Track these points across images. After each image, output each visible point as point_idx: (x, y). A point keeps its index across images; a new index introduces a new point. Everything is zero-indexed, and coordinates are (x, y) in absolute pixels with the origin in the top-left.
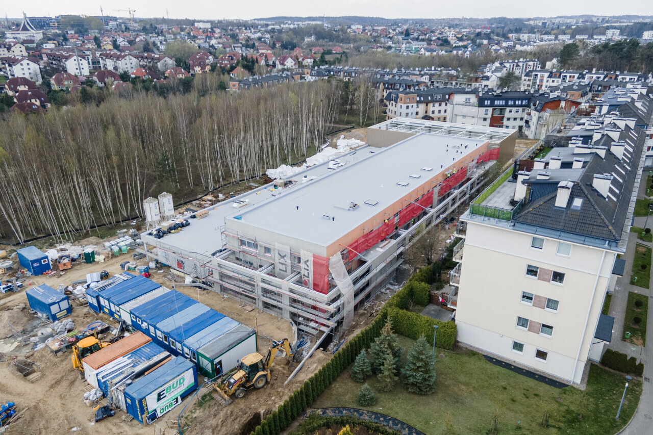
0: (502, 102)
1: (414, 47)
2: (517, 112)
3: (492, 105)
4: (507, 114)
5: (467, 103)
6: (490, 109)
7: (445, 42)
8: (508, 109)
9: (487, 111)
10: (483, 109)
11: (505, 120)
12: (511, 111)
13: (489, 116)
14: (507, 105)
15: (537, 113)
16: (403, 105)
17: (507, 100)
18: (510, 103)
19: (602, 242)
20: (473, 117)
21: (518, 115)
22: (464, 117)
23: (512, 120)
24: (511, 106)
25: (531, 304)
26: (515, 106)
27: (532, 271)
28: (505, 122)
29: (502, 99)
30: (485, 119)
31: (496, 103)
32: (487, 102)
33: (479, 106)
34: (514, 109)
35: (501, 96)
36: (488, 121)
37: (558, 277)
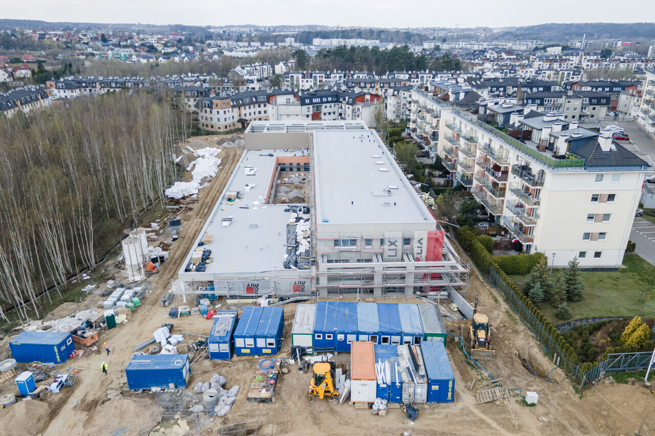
0: (318, 100)
1: (122, 54)
2: (331, 107)
3: (311, 103)
4: (324, 110)
5: (288, 103)
6: (311, 107)
7: (152, 49)
8: (324, 105)
9: (308, 108)
10: (305, 107)
11: (322, 114)
12: (326, 107)
13: (311, 113)
14: (322, 102)
15: (350, 107)
16: (220, 111)
17: (321, 98)
18: (324, 100)
19: (640, 167)
20: (297, 115)
21: (331, 110)
22: (288, 115)
23: (327, 114)
24: (325, 103)
25: (593, 221)
26: (328, 102)
27: (595, 199)
28: (322, 116)
29: (318, 97)
30: (308, 116)
31: (314, 100)
32: (307, 101)
33: (302, 105)
34: (328, 105)
35: (315, 94)
36: (310, 117)
37: (611, 197)
